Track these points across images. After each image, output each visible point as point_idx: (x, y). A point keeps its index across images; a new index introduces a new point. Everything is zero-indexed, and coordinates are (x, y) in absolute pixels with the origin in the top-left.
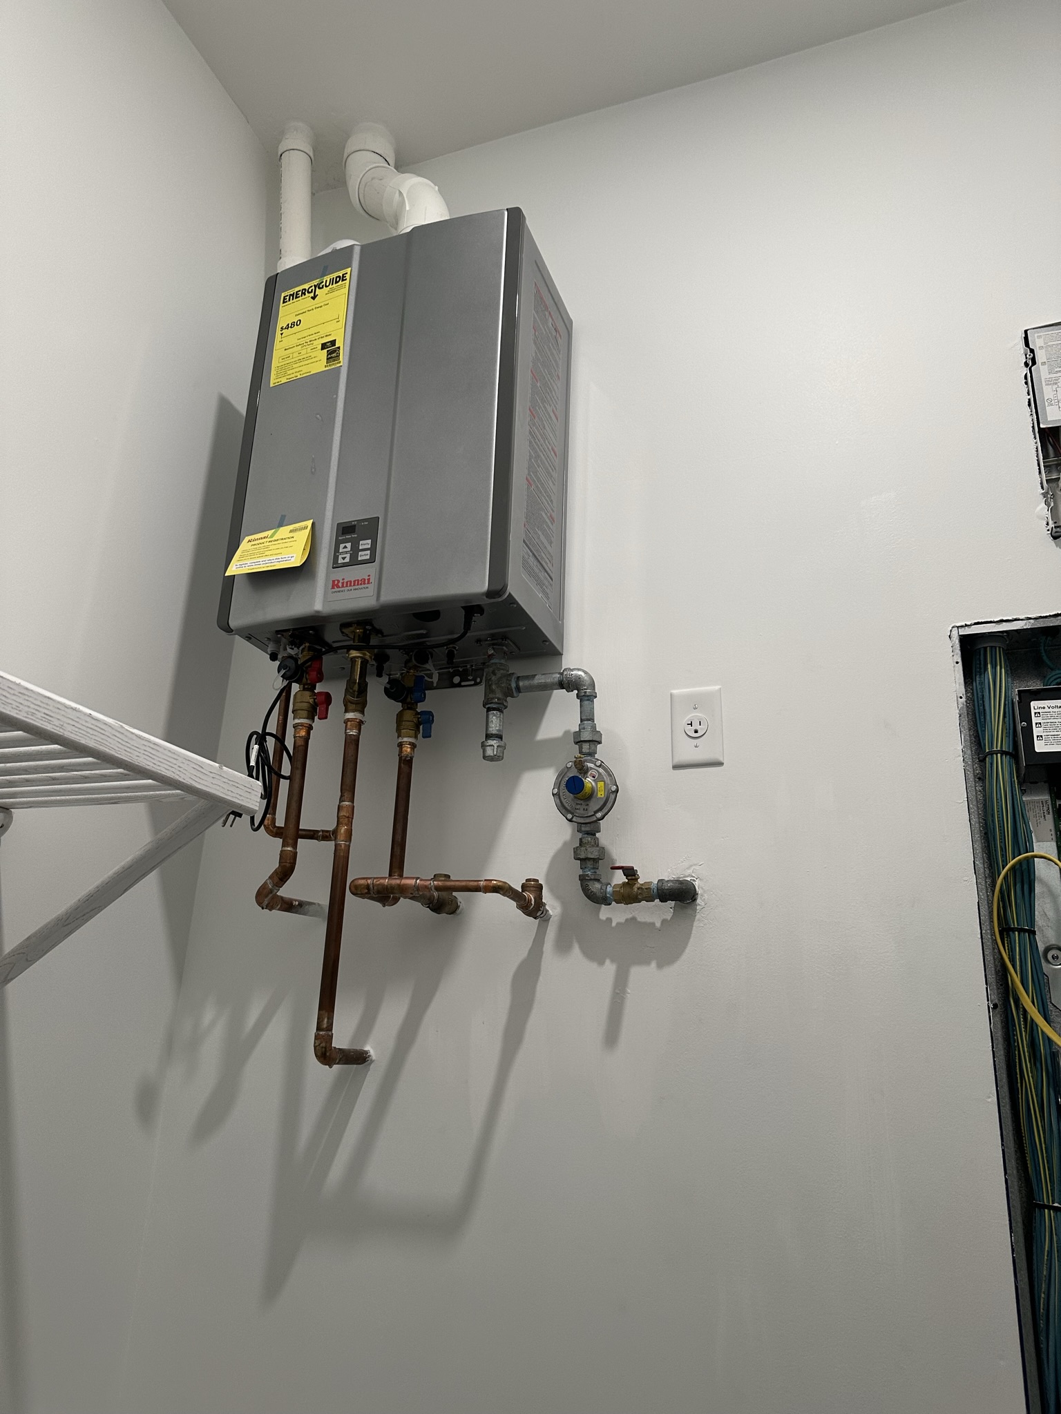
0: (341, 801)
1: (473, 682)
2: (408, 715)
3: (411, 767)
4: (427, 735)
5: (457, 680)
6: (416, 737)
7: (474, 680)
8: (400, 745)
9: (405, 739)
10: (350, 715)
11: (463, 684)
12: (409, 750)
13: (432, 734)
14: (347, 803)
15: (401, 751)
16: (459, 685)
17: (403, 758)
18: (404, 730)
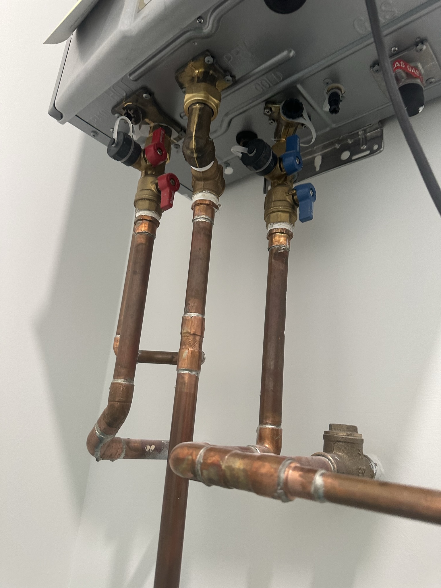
0: (186, 312)
1: (368, 152)
2: (281, 193)
3: (286, 264)
4: (306, 218)
5: (345, 155)
6: (291, 222)
7: (370, 148)
8: (271, 235)
9: (276, 226)
10: (199, 196)
11: (354, 158)
12: (282, 240)
13: (314, 214)
14: (194, 314)
15: (271, 243)
16: (349, 161)
17: (274, 251)
18: (275, 214)
